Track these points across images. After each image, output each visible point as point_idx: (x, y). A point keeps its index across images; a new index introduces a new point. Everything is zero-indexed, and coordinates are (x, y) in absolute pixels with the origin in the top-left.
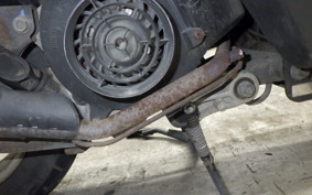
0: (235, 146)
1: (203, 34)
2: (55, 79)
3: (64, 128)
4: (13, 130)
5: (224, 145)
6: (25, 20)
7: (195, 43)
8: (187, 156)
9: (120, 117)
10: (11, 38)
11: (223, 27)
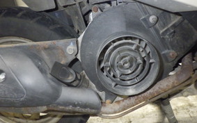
0: (191, 110)
1: (176, 54)
2: (87, 77)
3: (93, 109)
4: (67, 108)
5: (183, 108)
6: (73, 48)
7: (170, 59)
8: (158, 113)
9: (124, 103)
10: (65, 57)
11: (189, 46)
